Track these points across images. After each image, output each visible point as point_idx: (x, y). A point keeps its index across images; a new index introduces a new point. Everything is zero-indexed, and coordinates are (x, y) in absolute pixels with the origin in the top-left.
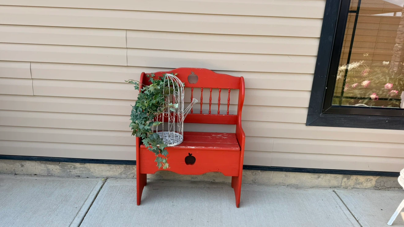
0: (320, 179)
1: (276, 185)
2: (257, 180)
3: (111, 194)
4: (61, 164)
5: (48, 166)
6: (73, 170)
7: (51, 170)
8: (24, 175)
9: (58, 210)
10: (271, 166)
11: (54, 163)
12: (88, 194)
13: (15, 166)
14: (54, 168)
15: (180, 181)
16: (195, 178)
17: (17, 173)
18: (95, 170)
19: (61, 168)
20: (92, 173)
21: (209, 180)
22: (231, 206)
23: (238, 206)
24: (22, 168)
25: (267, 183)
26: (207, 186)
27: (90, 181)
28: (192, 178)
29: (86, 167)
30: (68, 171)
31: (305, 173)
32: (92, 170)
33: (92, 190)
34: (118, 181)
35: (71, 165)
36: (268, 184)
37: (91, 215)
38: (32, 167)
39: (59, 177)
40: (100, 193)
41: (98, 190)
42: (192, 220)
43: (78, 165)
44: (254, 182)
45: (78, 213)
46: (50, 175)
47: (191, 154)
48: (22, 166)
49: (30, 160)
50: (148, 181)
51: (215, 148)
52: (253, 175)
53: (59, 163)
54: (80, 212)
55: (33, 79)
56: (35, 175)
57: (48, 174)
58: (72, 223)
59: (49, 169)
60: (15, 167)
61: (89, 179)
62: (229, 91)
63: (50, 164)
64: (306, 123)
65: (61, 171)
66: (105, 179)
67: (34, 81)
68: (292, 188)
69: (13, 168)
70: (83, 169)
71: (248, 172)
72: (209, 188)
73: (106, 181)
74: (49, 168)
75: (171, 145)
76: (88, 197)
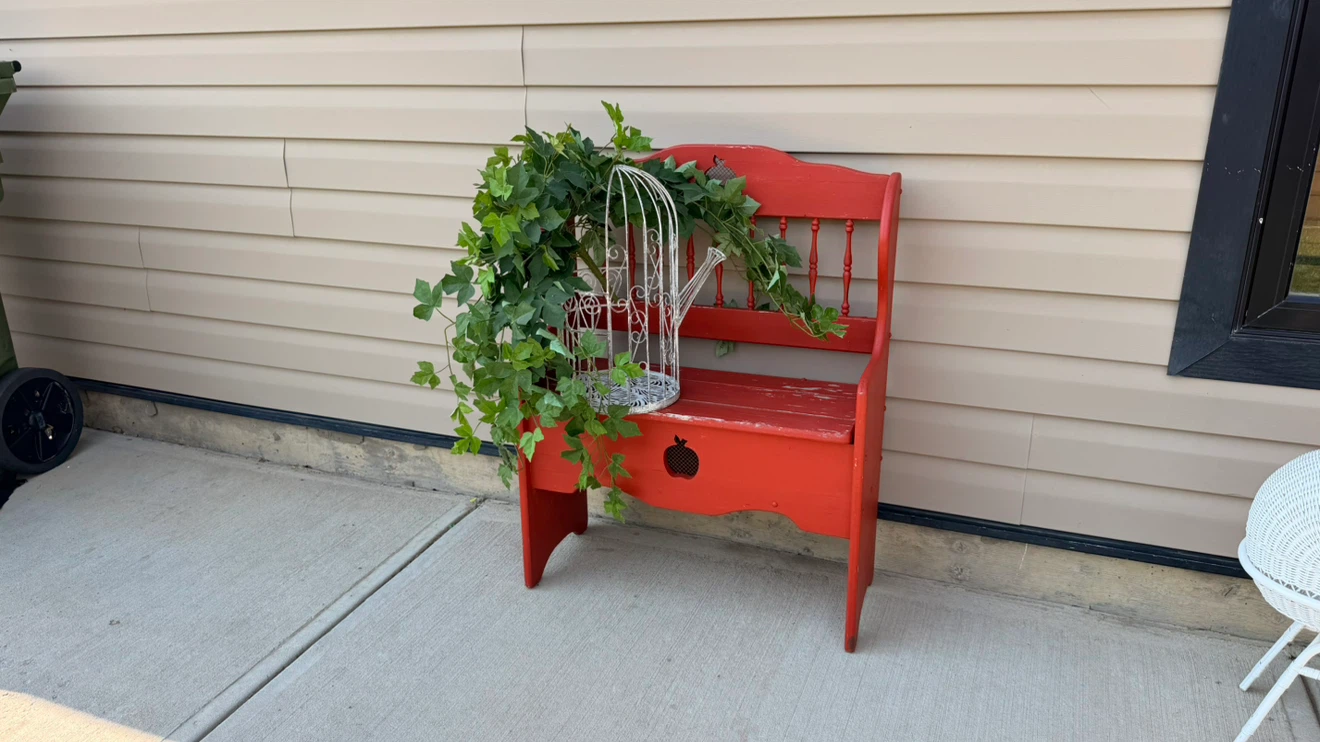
0: (1234, 600)
1: (1044, 598)
2: (966, 573)
3: (471, 544)
4: (369, 441)
5: (337, 444)
6: (398, 465)
7: (345, 457)
8: (281, 464)
9: (311, 568)
10: (1021, 526)
11: (349, 437)
12: (411, 536)
13: (262, 437)
14: (352, 452)
15: (694, 537)
16: (742, 533)
17: (266, 458)
18: (453, 469)
19: (367, 455)
20: (446, 477)
21: (790, 547)
22: (828, 641)
23: (851, 645)
24: (276, 446)
25: (1007, 587)
26: (777, 564)
27: (436, 499)
28: (735, 531)
29: (429, 459)
30: (386, 464)
31: (1166, 568)
32: (446, 469)
33: (427, 527)
34: (510, 510)
35: (393, 447)
36: (1013, 591)
37: (385, 596)
38: (300, 445)
39: (362, 479)
40: (444, 536)
41: (442, 527)
42: (669, 660)
43: (409, 449)
44: (957, 579)
45: (357, 583)
46: (341, 472)
47: (684, 441)
48: (278, 438)
49: (293, 424)
50: (591, 521)
51: (757, 425)
52: (951, 549)
53: (361, 438)
54: (364, 583)
55: (291, 188)
56: (307, 467)
57: (337, 469)
58: (327, 608)
59: (339, 454)
60: (262, 440)
61: (436, 495)
62: (849, 229)
63: (339, 440)
64: (1167, 364)
65: (369, 463)
66: (479, 499)
67: (297, 195)
68: (1107, 617)
69: (258, 444)
70: (424, 464)
71: (934, 537)
72: (778, 571)
73: (477, 507)
74: (338, 451)
75: (639, 410)
76: (407, 543)
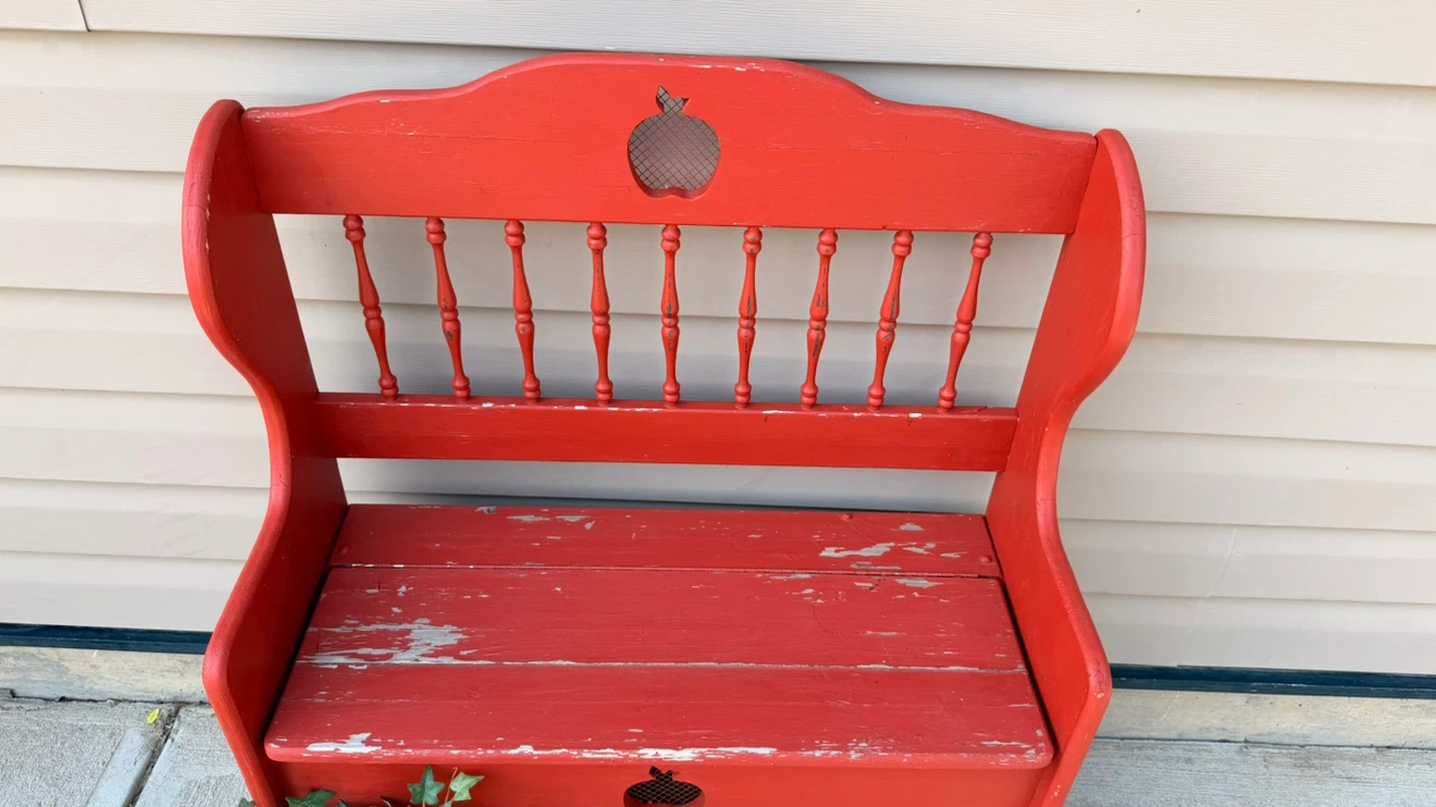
1: (1181, 737)
10: (1180, 667)
20: (81, 679)
27: (75, 729)
32: (78, 670)
47: (671, 773)
62: (981, 252)
66: (165, 710)
68: (1272, 756)
